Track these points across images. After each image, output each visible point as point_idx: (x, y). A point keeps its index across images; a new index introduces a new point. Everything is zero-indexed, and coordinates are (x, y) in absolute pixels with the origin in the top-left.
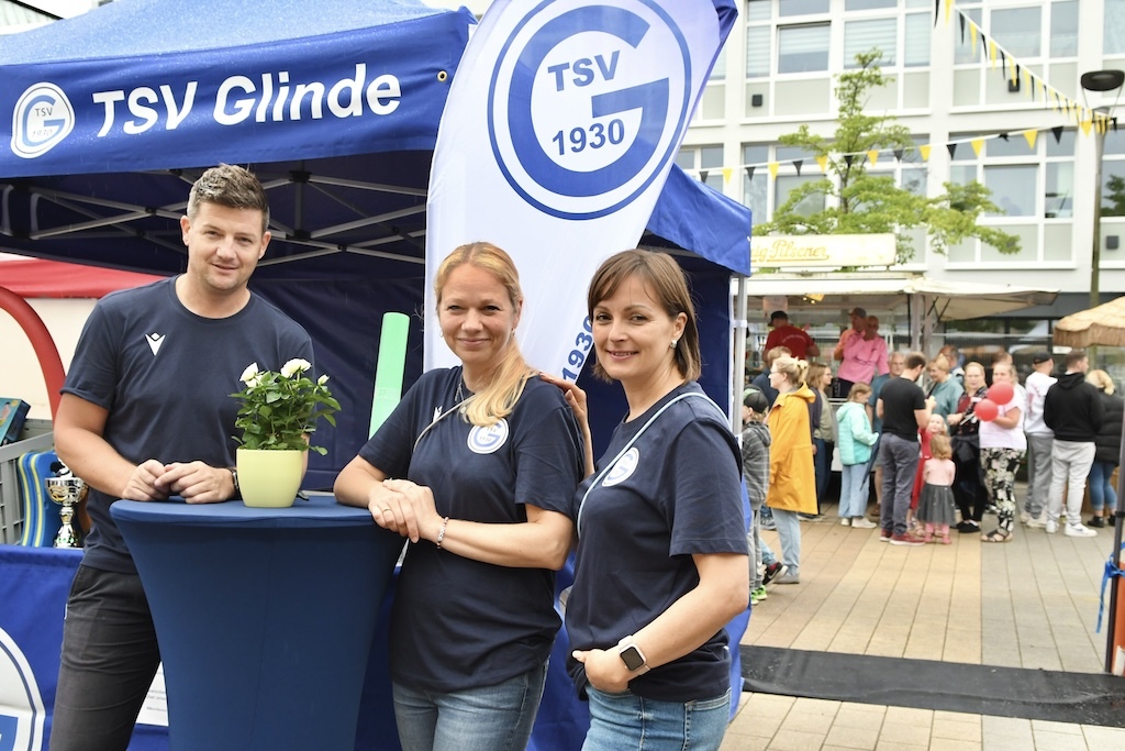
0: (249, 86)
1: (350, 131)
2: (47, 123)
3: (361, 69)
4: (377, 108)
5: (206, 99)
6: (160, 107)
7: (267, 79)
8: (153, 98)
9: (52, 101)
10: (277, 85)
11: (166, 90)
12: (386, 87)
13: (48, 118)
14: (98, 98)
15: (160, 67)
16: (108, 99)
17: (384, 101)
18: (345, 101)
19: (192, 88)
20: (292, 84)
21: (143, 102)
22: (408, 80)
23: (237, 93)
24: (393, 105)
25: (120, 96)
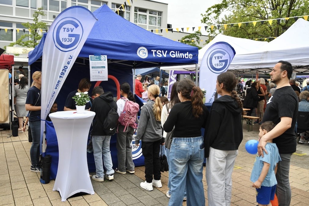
0: (174, 52)
1: (187, 60)
2: (143, 53)
3: (188, 53)
4: (190, 58)
5: (168, 53)
6: (162, 53)
7: (176, 52)
8: (161, 52)
9: (145, 50)
10: (177, 53)
11: (163, 51)
12: (191, 55)
13: (143, 52)
14: (152, 51)
15: (162, 48)
16: (154, 51)
17: (191, 57)
18: (187, 56)
19: (166, 51)
20: (179, 53)
21: (159, 52)
22: (193, 55)
23: (172, 53)
24: (192, 58)
25: (156, 51)
